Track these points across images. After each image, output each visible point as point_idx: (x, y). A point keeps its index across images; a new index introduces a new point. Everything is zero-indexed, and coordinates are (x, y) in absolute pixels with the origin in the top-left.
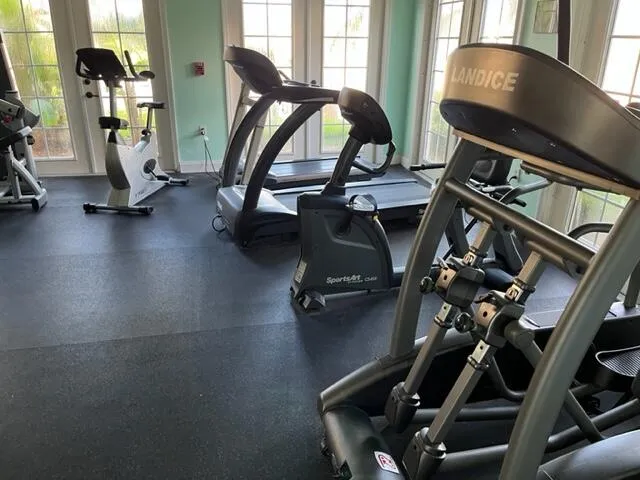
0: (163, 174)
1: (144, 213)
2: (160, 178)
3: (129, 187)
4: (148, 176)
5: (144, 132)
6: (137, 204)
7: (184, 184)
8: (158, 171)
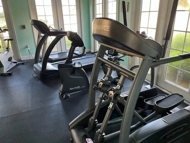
0: (15, 61)
1: (9, 74)
2: (14, 63)
3: (3, 66)
4: (10, 62)
5: (7, 48)
6: (7, 72)
7: (23, 64)
8: (13, 60)
